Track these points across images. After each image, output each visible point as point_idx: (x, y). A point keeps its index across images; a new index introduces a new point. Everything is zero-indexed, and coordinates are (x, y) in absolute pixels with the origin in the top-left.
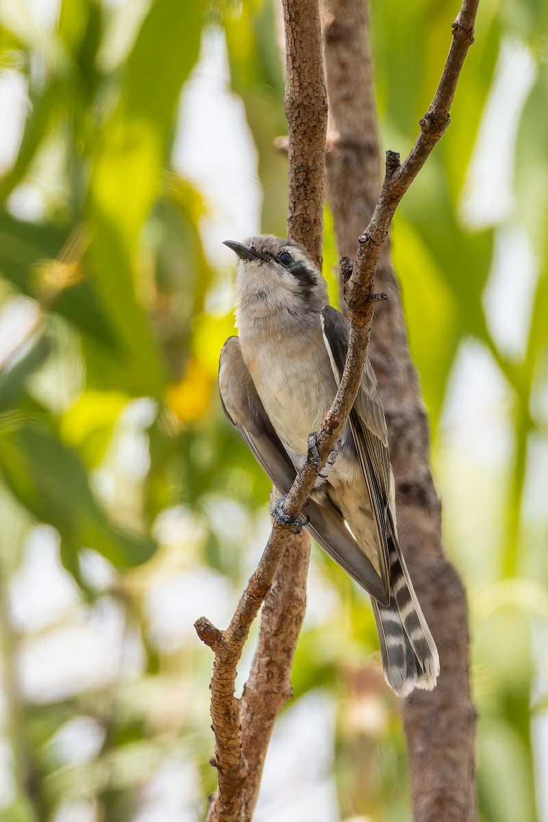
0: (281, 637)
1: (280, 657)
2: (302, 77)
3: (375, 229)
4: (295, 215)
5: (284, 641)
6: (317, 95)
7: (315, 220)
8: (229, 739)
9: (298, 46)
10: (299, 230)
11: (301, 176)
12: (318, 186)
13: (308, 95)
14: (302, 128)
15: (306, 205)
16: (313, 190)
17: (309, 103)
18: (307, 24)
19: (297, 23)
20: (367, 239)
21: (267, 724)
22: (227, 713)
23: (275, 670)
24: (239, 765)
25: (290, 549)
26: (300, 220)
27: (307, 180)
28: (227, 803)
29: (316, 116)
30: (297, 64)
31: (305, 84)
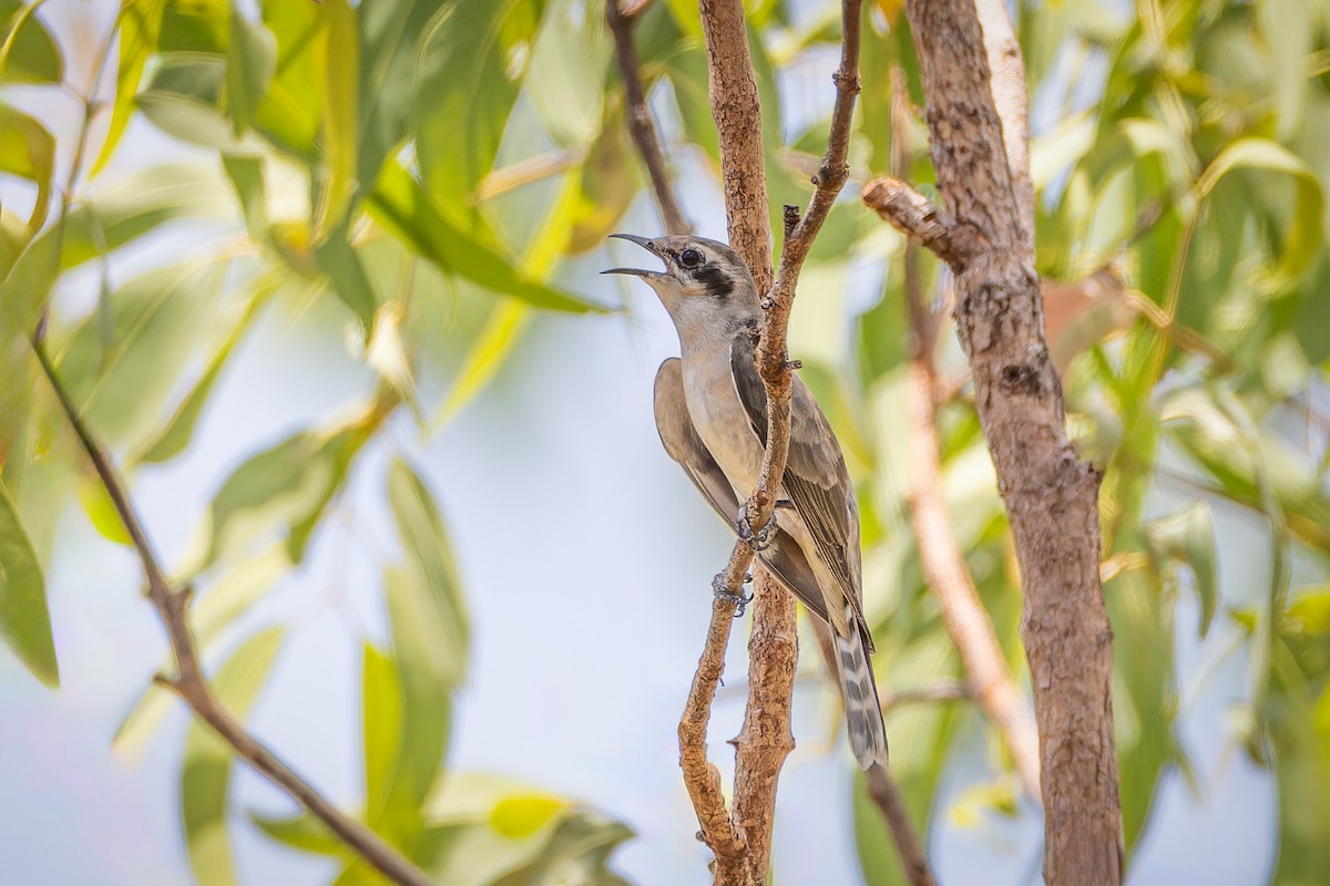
0: (772, 687)
1: (773, 709)
2: (725, 75)
3: (779, 292)
4: (733, 226)
5: (775, 691)
6: (744, 93)
7: (758, 231)
8: (712, 816)
9: (717, 40)
10: (740, 242)
11: (735, 183)
12: (757, 192)
13: (733, 95)
14: (732, 130)
15: (745, 213)
16: (752, 197)
17: (736, 103)
18: (725, 15)
19: (713, 15)
20: (771, 305)
21: (768, 781)
22: (704, 790)
23: (769, 722)
24: (731, 839)
25: (772, 590)
26: (740, 231)
27: (743, 187)
28: (727, 874)
29: (745, 117)
30: (718, 60)
31: (729, 82)
